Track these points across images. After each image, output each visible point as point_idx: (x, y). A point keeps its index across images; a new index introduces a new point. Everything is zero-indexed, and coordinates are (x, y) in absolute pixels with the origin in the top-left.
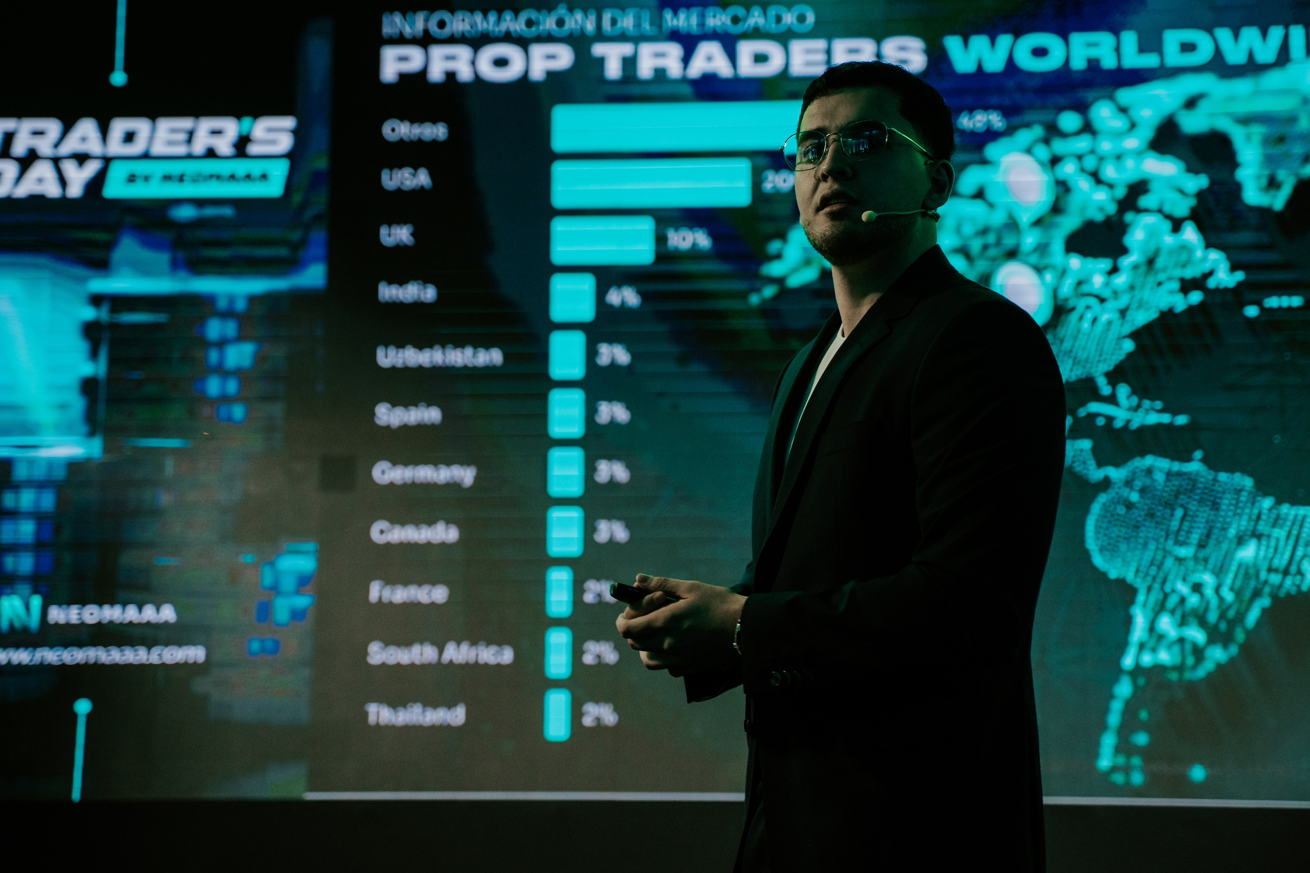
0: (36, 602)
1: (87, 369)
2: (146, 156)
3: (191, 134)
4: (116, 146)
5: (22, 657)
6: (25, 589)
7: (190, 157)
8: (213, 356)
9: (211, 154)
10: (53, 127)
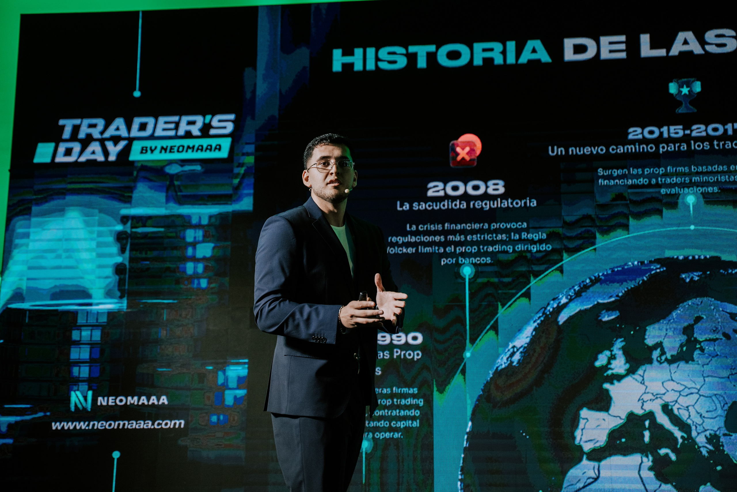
0: (90, 393)
1: (119, 259)
2: (152, 137)
3: (177, 124)
4: (135, 132)
5: (83, 425)
6: (84, 387)
7: (176, 137)
8: (190, 251)
9: (188, 135)
10: (101, 123)
